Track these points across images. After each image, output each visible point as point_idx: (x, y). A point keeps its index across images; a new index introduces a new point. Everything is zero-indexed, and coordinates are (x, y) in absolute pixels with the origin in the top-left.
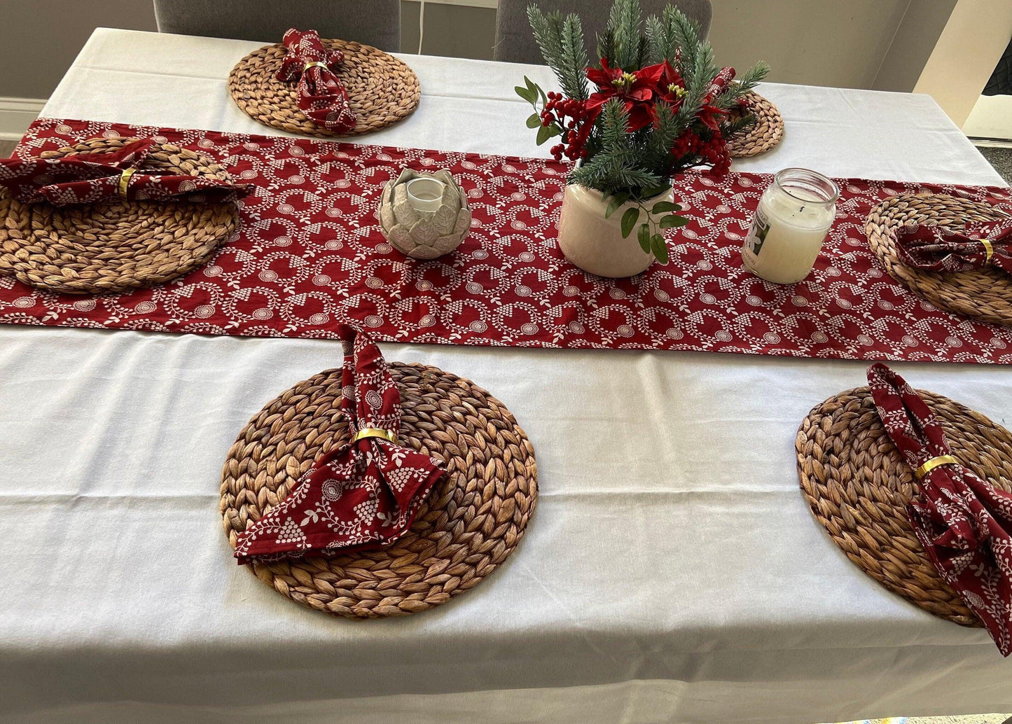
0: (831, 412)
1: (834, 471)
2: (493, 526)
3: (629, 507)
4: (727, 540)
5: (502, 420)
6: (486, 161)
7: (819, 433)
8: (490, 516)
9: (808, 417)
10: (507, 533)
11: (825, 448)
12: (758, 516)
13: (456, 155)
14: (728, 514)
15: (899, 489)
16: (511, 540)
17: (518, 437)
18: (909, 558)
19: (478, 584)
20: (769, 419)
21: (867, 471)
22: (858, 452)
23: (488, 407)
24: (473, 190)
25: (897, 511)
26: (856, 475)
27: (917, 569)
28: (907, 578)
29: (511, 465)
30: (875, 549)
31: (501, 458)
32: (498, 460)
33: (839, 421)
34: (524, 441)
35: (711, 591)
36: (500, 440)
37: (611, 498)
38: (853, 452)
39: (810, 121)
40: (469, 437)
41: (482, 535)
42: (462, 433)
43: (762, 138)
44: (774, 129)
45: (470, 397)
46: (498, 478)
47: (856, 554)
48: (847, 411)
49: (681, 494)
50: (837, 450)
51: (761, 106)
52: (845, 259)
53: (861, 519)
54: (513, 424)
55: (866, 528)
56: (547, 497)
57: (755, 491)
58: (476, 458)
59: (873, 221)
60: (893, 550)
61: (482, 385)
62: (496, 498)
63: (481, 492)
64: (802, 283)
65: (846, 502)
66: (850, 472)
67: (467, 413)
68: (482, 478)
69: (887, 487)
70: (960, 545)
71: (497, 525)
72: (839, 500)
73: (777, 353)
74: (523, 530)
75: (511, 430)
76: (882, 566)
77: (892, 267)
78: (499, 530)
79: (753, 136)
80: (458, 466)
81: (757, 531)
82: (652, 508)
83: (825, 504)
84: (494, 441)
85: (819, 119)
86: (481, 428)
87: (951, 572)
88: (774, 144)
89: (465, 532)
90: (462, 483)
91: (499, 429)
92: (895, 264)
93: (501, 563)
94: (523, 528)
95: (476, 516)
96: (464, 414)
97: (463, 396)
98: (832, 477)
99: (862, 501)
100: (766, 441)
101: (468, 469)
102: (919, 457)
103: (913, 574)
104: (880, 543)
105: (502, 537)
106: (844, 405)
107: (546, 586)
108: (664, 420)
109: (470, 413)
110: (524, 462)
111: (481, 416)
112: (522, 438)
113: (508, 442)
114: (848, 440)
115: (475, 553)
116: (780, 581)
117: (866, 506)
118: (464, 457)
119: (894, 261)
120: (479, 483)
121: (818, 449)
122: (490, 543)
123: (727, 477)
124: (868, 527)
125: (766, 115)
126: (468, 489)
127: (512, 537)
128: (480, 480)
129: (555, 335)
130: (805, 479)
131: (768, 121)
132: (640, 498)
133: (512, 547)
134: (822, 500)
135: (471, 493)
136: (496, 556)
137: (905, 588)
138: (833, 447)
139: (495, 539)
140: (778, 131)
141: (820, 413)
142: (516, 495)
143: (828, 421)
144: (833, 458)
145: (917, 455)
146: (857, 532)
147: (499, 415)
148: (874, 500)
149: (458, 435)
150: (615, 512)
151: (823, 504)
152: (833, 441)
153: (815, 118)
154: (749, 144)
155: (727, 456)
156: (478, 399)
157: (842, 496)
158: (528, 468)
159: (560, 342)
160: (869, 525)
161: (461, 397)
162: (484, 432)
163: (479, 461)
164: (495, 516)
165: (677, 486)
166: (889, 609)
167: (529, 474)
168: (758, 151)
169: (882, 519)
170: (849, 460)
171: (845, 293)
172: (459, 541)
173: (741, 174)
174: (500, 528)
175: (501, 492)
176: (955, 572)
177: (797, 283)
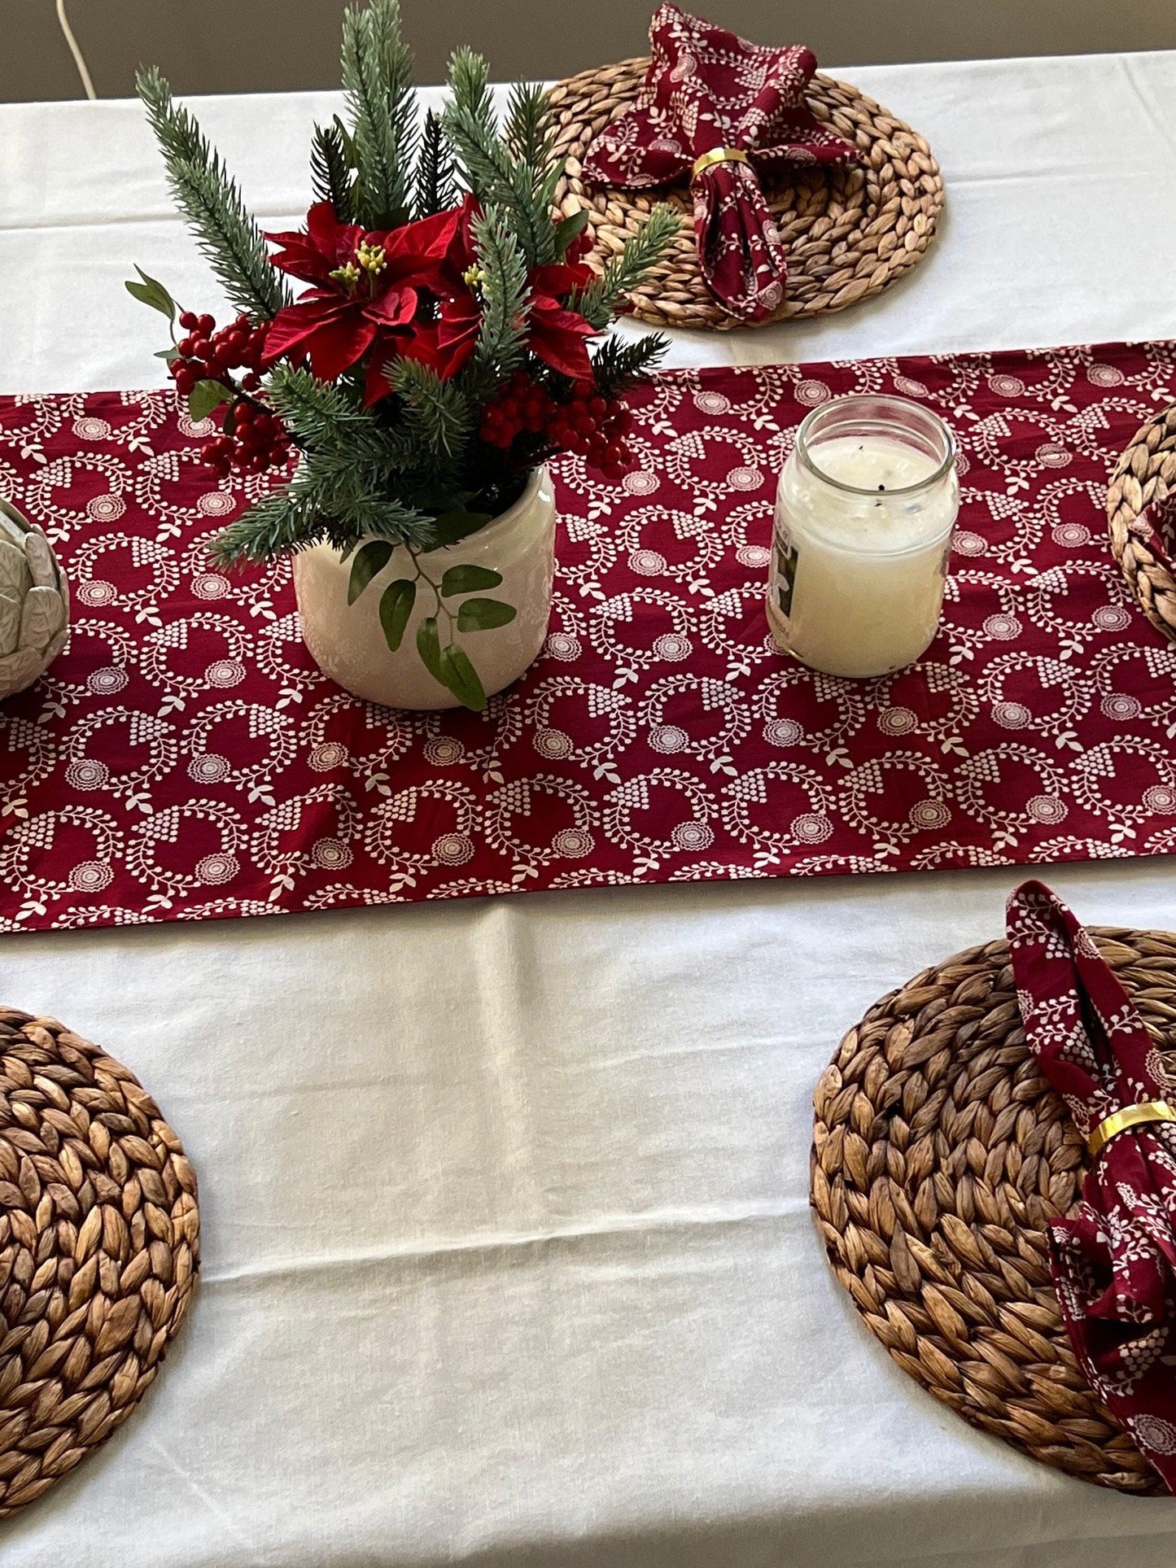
0: (914, 1011)
1: (895, 1158)
2: (83, 1363)
3: (407, 1287)
4: (620, 1342)
5: (126, 1112)
6: (135, 411)
7: (876, 1070)
8: (82, 1341)
9: (859, 1027)
10: (117, 1377)
11: (883, 1101)
12: (704, 1278)
13: (59, 405)
14: (633, 1281)
15: (1042, 1188)
16: (122, 1391)
17: (159, 1149)
18: (1032, 1350)
19: (45, 1495)
20: (768, 1041)
21: (975, 1149)
22: (961, 1106)
23: (95, 1084)
24: (100, 499)
25: (1028, 1241)
26: (943, 1162)
27: (1043, 1373)
28: (1020, 1396)
29: (138, 1219)
30: (952, 1337)
31: (117, 1203)
32: (111, 1212)
33: (932, 1031)
34: (175, 1157)
35: (566, 1462)
36: (118, 1160)
37: (365, 1271)
38: (950, 1103)
39: (1025, 174)
40: (45, 1163)
41: (59, 1386)
42: (28, 1153)
43: (875, 250)
44: (911, 218)
45: (52, 1062)
46: (106, 1251)
47: (909, 1352)
48: (955, 1004)
49: (529, 1245)
50: (909, 1106)
51: (888, 148)
52: (1038, 589)
53: (934, 1267)
54: (151, 1118)
55: (943, 1288)
56: (222, 1283)
57: (704, 1219)
58: (59, 1211)
59: (1129, 471)
60: (998, 1336)
61: (85, 1031)
62: (99, 1299)
63: (65, 1287)
64: (913, 670)
65: (907, 1228)
66: (930, 1156)
67: (44, 1104)
68: (69, 1256)
69: (1014, 1186)
70: (1134, 1315)
71: (94, 1359)
72: (889, 1226)
73: (812, 870)
74: (155, 1364)
75: (144, 1133)
76: (963, 1373)
77: (1153, 600)
78: (98, 1373)
79: (850, 248)
80: (17, 1233)
81: (696, 1315)
82: (458, 1285)
83: (857, 1240)
84: (104, 1166)
85: (1051, 162)
86: (75, 1137)
87: (1120, 1375)
88: (906, 266)
89: (23, 1381)
90: (21, 1273)
91: (116, 1134)
92: (1162, 592)
93: (101, 1443)
94: (155, 1361)
95: (50, 1342)
96: (38, 1107)
97: (37, 1063)
98: (885, 1172)
99: (945, 1224)
100: (752, 1097)
101: (39, 1237)
102: (1092, 1110)
103: (1035, 1387)
104: (969, 1320)
105: (104, 1386)
106: (951, 988)
107: (200, 1483)
108: (514, 1069)
109: (50, 1103)
110: (168, 1208)
111: (77, 1108)
112: (169, 1151)
113: (134, 1165)
114: (944, 1077)
115: (41, 1426)
116: (729, 1425)
117: (952, 1237)
118: (30, 1210)
119: (1160, 584)
120: (62, 1270)
121: (863, 1107)
122: (77, 1400)
123: (647, 1192)
124: (948, 1284)
125: (897, 177)
126: (35, 1284)
127: (125, 1385)
128: (64, 1262)
129: (274, 881)
130: (820, 1181)
131: (901, 194)
132: (433, 1263)
133: (125, 1405)
134: (852, 1231)
135: (43, 1293)
136: (87, 1429)
137: (1011, 1419)
138: (901, 1100)
139: (89, 1391)
140: (922, 224)
141: (890, 1013)
142: (144, 1288)
143: (902, 1034)
144: (900, 1126)
145: (1088, 1105)
146: (920, 1300)
147: (121, 1101)
148: (976, 1218)
149: (19, 1158)
150: (374, 1301)
151: (854, 1240)
152: (903, 1085)
153: (1039, 163)
154: (836, 276)
155: (655, 1143)
156: (72, 1066)
157: (900, 1216)
158: (176, 1221)
159: (285, 900)
160: (952, 1280)
161: (32, 1065)
162: (81, 1145)
163: (65, 1216)
164: (92, 1339)
165: (524, 1227)
166: (968, 1470)
167: (177, 1237)
168: (858, 293)
169: (986, 1262)
170: (936, 1126)
171: (1022, 687)
172: (9, 1402)
173: (803, 367)
174: (101, 1365)
175: (109, 1285)
176: (1129, 1374)
177: (901, 672)
